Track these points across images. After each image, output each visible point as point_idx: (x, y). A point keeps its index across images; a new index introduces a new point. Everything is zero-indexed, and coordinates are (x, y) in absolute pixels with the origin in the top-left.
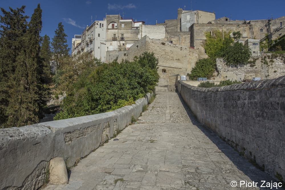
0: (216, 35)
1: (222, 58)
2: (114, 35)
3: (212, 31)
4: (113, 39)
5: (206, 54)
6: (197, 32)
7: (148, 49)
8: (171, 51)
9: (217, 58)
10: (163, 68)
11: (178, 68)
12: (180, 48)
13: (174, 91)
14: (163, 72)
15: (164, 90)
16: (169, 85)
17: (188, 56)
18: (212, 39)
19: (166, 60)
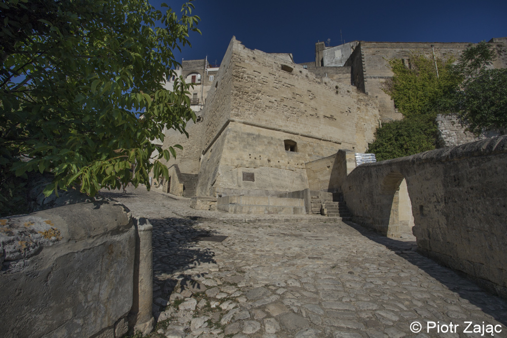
0: (417, 66)
1: (456, 114)
2: (194, 94)
3: (406, 59)
4: (192, 102)
5: (397, 111)
6: (370, 61)
7: (237, 77)
8: (310, 91)
9: (440, 115)
10: (289, 139)
11: (330, 141)
12: (335, 88)
13: (334, 215)
14: (287, 149)
15: (292, 210)
16: (309, 190)
17: (354, 110)
18: (410, 76)
19: (295, 115)
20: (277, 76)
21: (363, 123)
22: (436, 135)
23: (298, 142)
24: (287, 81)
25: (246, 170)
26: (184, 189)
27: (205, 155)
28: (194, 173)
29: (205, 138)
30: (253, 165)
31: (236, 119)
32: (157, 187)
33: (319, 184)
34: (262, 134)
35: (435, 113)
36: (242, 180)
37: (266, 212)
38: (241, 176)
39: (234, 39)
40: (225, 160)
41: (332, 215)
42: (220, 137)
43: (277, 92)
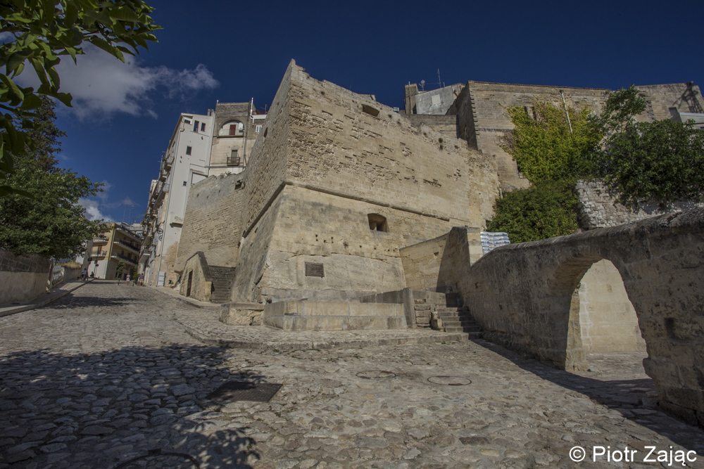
0: (544, 116)
1: (601, 180)
2: (233, 151)
3: (529, 106)
4: (229, 162)
5: (521, 177)
6: (482, 107)
7: (297, 118)
8: (404, 144)
9: (581, 181)
10: (374, 212)
11: (434, 217)
12: (438, 141)
13: (454, 330)
14: (372, 228)
15: (386, 322)
16: (411, 290)
17: (465, 173)
18: (536, 129)
19: (384, 178)
20: (357, 120)
21: (478, 192)
22: (578, 208)
23: (388, 217)
24: (372, 128)
25: (311, 260)
26: (213, 289)
27: (247, 238)
28: (230, 266)
29: (248, 212)
30: (321, 252)
31: (296, 181)
32: (172, 287)
33: (423, 280)
34: (334, 204)
35: (573, 178)
36: (304, 275)
37: (345, 327)
38: (302, 268)
39: (293, 62)
40: (278, 244)
41: (451, 330)
42: (270, 209)
43: (357, 143)
